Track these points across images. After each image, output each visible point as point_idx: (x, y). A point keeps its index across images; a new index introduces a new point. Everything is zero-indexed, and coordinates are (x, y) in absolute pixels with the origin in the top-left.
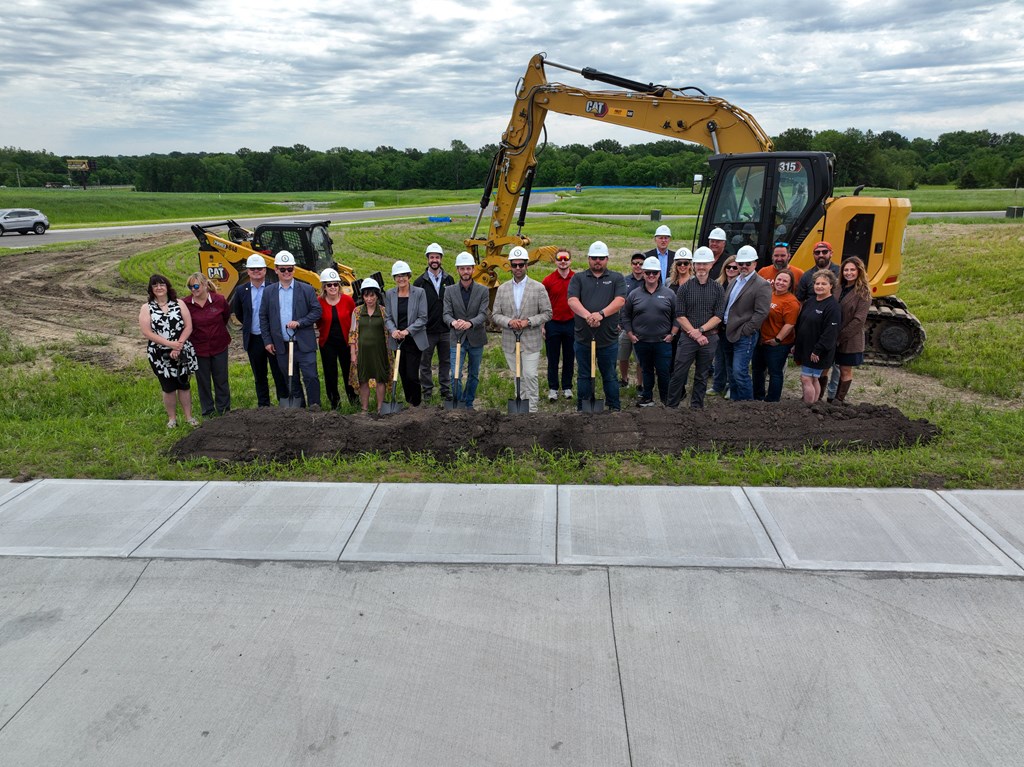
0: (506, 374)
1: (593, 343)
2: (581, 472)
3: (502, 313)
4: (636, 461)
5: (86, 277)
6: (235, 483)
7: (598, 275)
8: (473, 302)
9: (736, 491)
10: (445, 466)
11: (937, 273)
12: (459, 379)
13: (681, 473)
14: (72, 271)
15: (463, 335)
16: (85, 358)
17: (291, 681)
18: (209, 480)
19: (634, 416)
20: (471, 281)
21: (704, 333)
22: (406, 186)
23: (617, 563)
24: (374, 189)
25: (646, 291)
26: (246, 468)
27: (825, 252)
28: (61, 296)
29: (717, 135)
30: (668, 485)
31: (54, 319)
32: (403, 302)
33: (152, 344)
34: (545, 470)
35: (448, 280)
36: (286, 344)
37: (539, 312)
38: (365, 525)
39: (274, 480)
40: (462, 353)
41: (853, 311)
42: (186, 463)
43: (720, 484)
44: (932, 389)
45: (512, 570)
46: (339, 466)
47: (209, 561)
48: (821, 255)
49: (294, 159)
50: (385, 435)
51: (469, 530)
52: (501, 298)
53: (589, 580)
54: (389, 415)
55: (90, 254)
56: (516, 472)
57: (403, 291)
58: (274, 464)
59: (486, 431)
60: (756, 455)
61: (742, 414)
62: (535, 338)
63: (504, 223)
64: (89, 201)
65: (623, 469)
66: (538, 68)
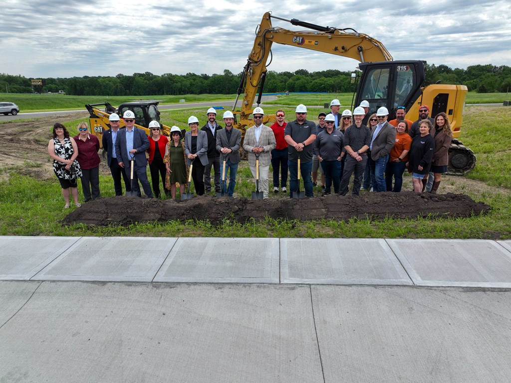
0: (251, 181)
1: (299, 160)
2: (293, 231)
3: (248, 144)
4: (324, 224)
5: (34, 134)
6: (97, 238)
7: (301, 123)
8: (233, 139)
9: (381, 241)
10: (216, 228)
11: (476, 130)
12: (225, 181)
13: (349, 231)
14: (27, 131)
15: (227, 156)
16: (28, 173)
17: (119, 356)
18: (82, 236)
19: (322, 200)
20: (231, 127)
21: (360, 154)
22: (201, 93)
23: (315, 283)
24: (185, 94)
25: (327, 133)
26: (104, 229)
27: (425, 111)
28: (20, 143)
29: (363, 54)
30: (342, 238)
31: (14, 155)
32: (194, 139)
33: (56, 161)
34: (273, 230)
35: (219, 128)
36: (130, 162)
37: (269, 144)
38: (169, 261)
39: (119, 236)
40: (226, 167)
41: (442, 142)
42: (71, 227)
43: (372, 237)
44: (482, 187)
45: (254, 287)
46: (156, 228)
47: (76, 282)
48: (423, 112)
49: (145, 79)
50: (183, 211)
51: (229, 264)
52: (248, 136)
53: (299, 292)
54: (186, 200)
55: (37, 123)
56: (256, 231)
57: (194, 132)
58: (120, 227)
59: (239, 209)
60: (391, 221)
61: (382, 199)
62: (266, 158)
63: (250, 102)
64: (41, 99)
65: (316, 229)
66: (268, 20)
